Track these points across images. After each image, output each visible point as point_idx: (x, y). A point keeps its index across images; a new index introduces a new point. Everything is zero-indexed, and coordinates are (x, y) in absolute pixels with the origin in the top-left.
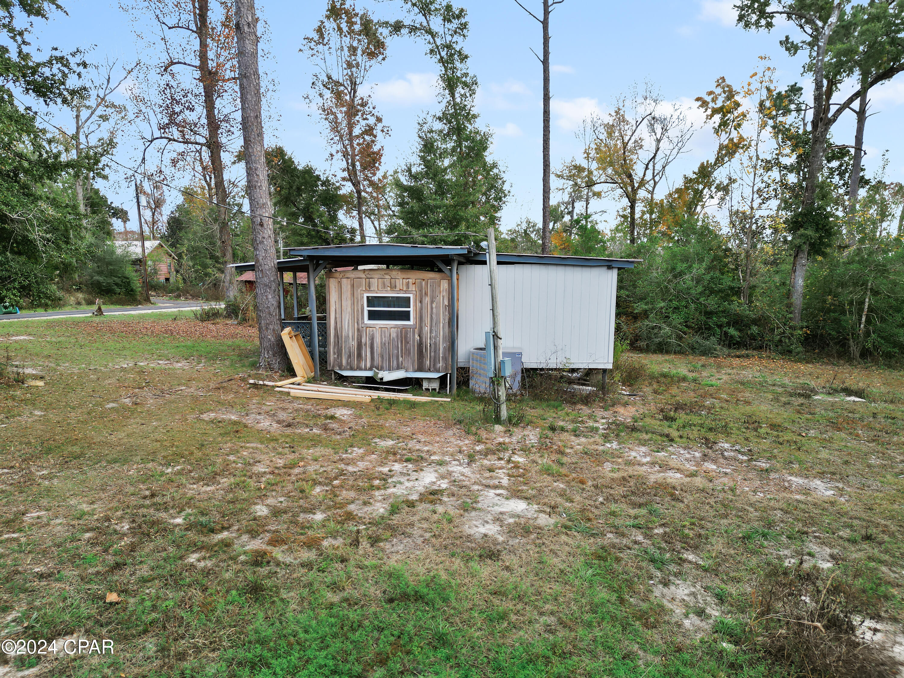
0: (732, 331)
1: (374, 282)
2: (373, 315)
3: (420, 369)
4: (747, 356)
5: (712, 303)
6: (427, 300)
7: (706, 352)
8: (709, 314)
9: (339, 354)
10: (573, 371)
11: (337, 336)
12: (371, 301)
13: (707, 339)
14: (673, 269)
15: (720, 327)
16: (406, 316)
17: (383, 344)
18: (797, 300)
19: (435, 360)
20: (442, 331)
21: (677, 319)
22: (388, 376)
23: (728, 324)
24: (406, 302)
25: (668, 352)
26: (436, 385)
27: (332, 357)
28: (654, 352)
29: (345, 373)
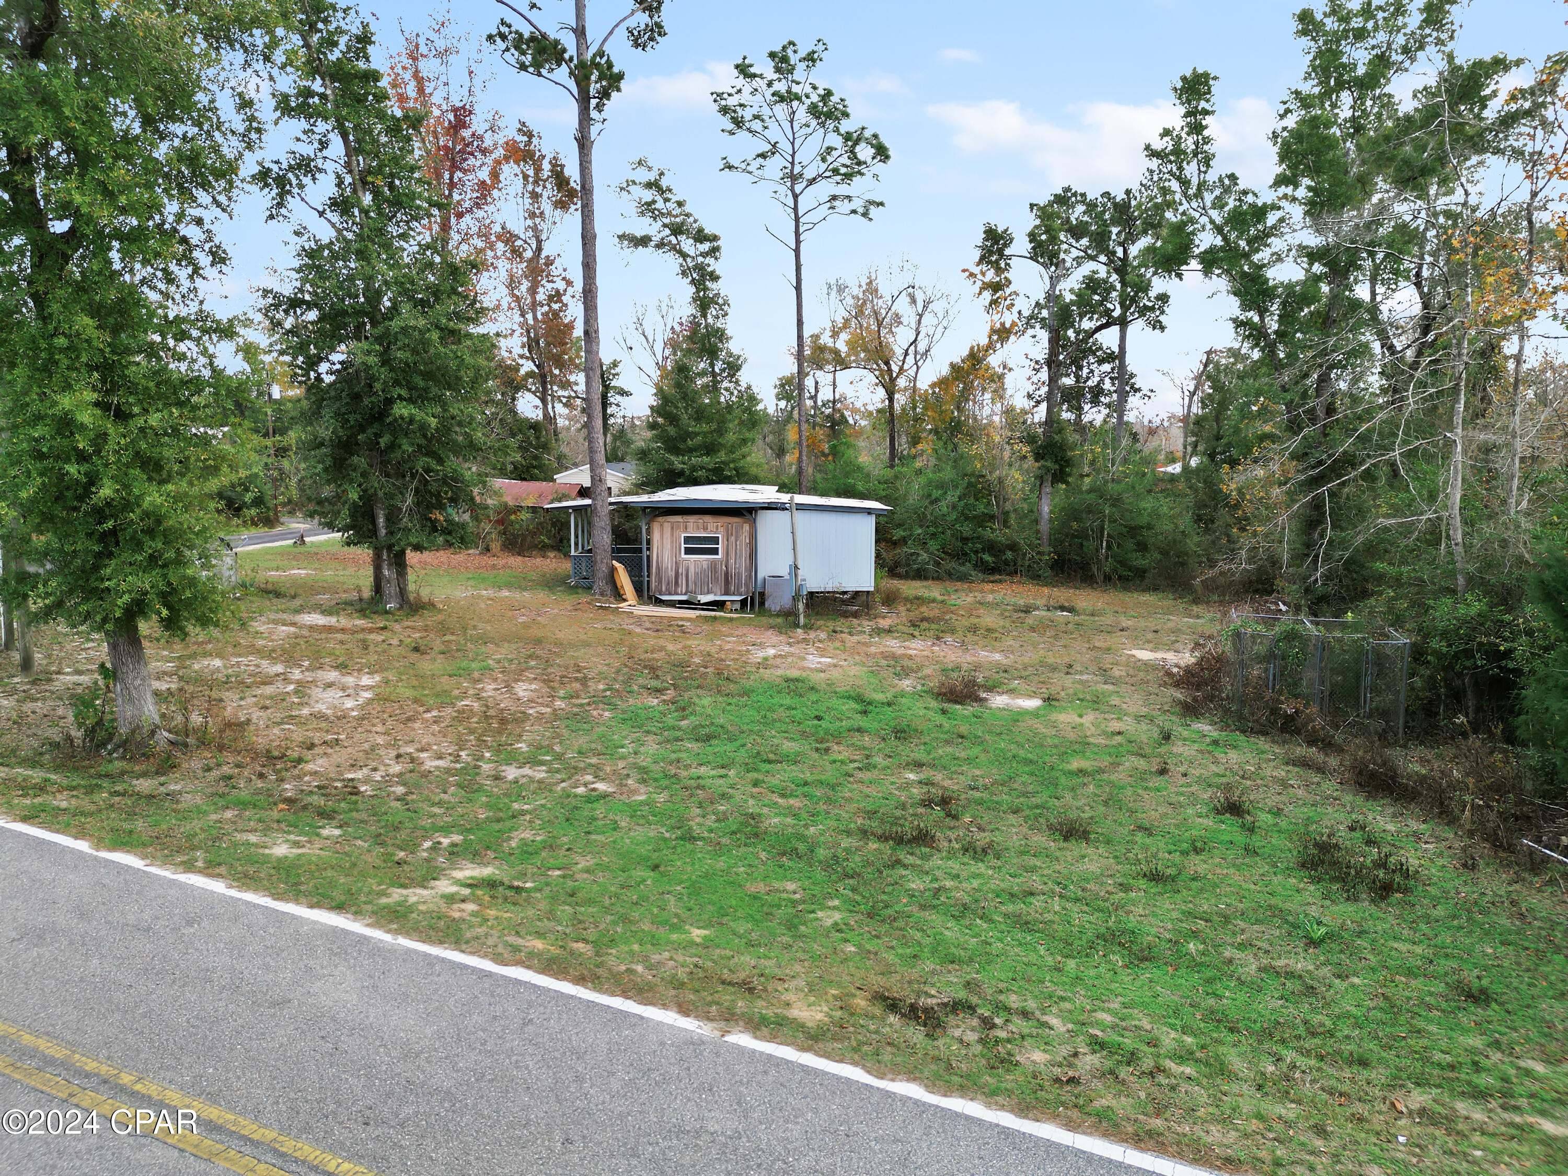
0: (987, 557)
1: (690, 525)
2: (688, 551)
3: (727, 593)
4: (1000, 581)
5: (966, 529)
6: (733, 539)
7: (962, 578)
8: (965, 540)
9: (660, 582)
10: (845, 593)
11: (658, 567)
12: (687, 540)
13: (963, 564)
14: (929, 495)
15: (976, 552)
16: (715, 551)
17: (696, 574)
18: (1044, 526)
19: (738, 586)
20: (744, 562)
21: (933, 545)
22: (704, 599)
23: (983, 550)
24: (715, 540)
25: (926, 579)
26: (738, 606)
27: (653, 585)
28: (913, 578)
29: (664, 598)
